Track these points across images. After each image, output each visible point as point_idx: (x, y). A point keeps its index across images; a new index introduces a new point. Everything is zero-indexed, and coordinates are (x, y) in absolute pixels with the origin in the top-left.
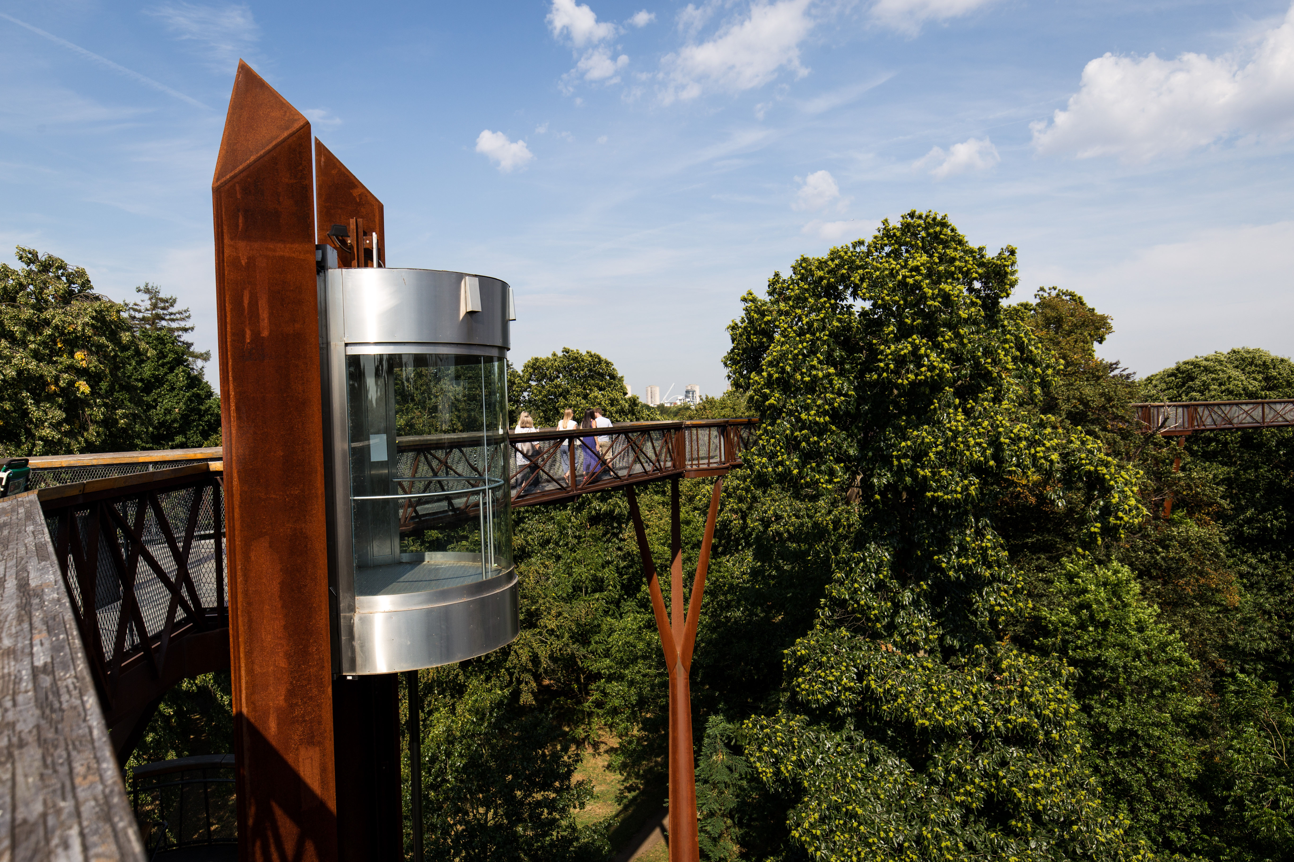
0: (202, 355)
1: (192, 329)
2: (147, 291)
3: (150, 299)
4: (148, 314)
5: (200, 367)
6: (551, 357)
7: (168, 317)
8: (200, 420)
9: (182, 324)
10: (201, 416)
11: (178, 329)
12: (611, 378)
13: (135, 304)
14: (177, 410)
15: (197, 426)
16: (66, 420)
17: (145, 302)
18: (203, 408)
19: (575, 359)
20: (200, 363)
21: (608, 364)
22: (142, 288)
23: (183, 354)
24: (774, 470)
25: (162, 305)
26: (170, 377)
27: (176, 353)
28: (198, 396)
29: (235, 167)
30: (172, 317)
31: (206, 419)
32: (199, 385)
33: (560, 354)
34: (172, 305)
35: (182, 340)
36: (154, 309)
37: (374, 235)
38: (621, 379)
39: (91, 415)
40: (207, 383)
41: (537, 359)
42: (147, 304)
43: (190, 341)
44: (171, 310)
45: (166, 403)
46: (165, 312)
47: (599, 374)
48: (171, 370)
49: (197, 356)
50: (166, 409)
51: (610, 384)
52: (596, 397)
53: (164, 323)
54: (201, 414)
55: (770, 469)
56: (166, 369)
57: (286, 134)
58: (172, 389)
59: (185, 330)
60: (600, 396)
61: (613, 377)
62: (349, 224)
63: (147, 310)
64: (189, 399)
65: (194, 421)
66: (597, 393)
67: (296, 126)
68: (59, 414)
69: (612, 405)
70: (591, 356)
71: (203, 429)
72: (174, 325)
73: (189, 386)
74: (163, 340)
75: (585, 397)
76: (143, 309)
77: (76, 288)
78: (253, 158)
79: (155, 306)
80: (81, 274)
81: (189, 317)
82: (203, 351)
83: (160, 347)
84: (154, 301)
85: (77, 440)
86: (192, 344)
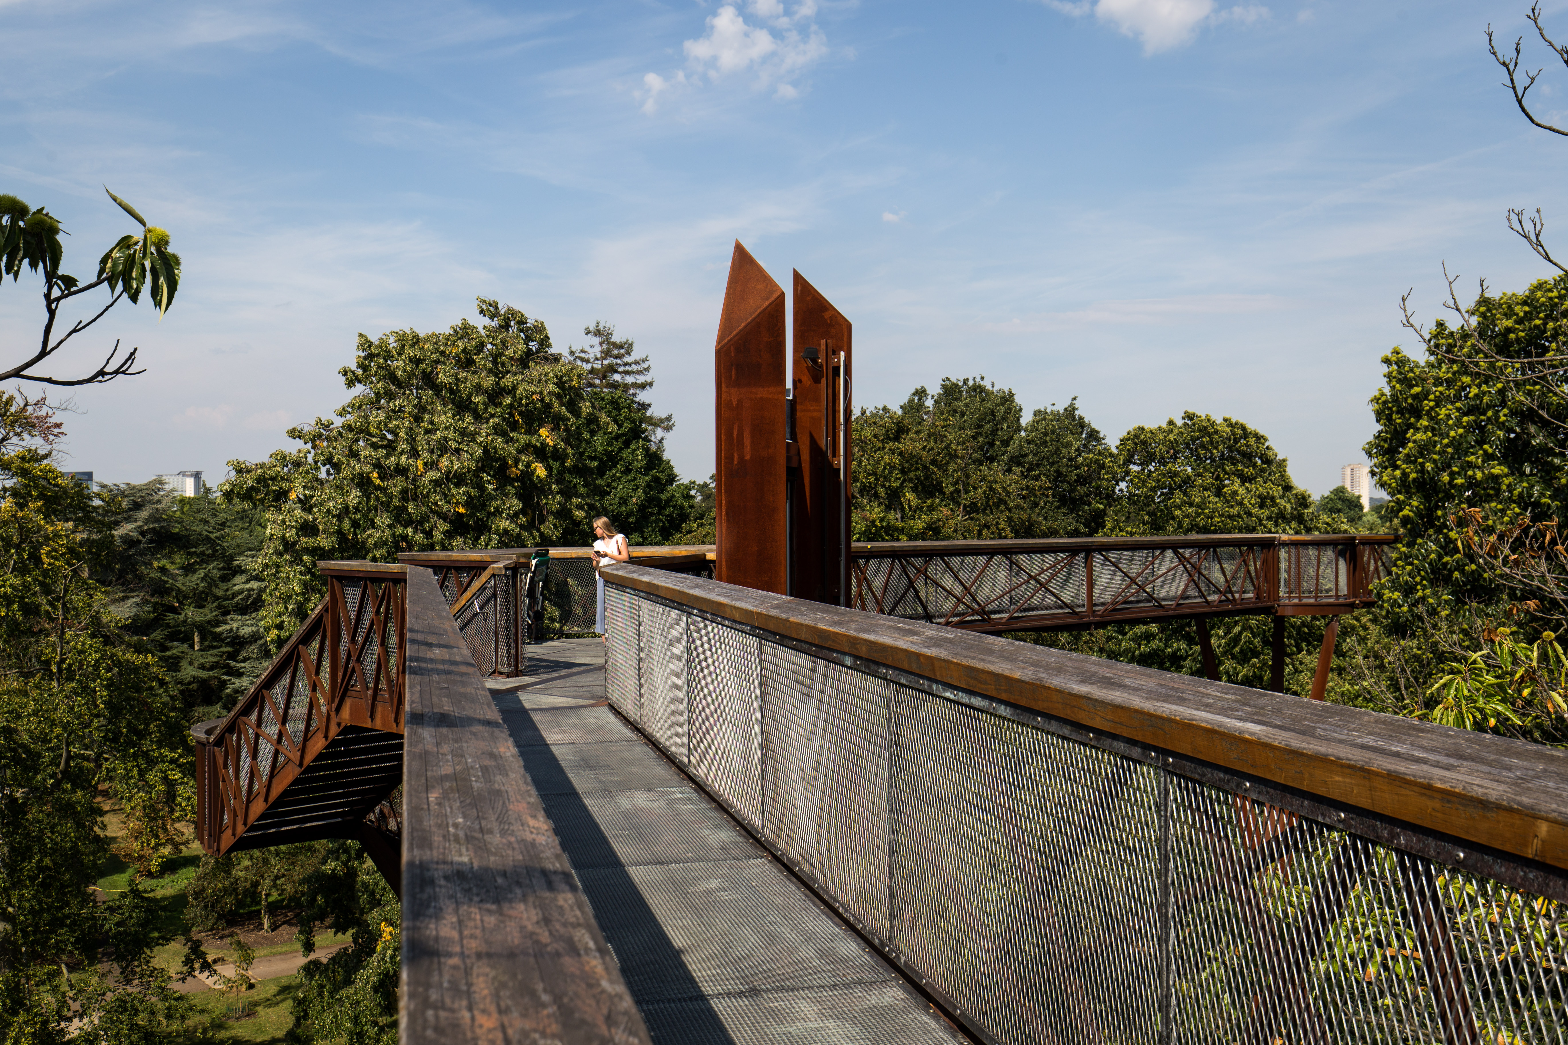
0: (662, 421)
1: (651, 384)
2: (598, 333)
3: (601, 344)
4: (598, 365)
5: (659, 438)
6: (1164, 425)
7: (621, 369)
8: (659, 513)
9: (641, 379)
10: (661, 509)
11: (635, 385)
12: (1263, 462)
13: (583, 351)
14: (634, 500)
15: (656, 522)
16: (523, 511)
17: (593, 348)
18: (664, 497)
19: (1204, 430)
20: (660, 433)
21: (1259, 438)
22: (591, 329)
23: (641, 423)
24: (1410, 610)
25: (616, 352)
26: (625, 454)
27: (633, 421)
28: (656, 479)
29: (730, 333)
30: (627, 368)
31: (667, 512)
32: (660, 465)
33: (1179, 422)
34: (628, 353)
35: (637, 400)
36: (604, 358)
37: (842, 354)
38: (1282, 464)
39: (546, 504)
40: (668, 462)
41: (1142, 429)
42: (597, 351)
43: (647, 402)
44: (627, 359)
45: (621, 489)
46: (619, 361)
47: (1244, 454)
48: (627, 444)
49: (657, 423)
50: (621, 498)
51: (1263, 471)
52: (1235, 493)
53: (617, 377)
54: (662, 506)
55: (1405, 609)
56: (619, 444)
57: (767, 304)
58: (628, 471)
59: (643, 386)
60: (1242, 491)
61: (1268, 461)
62: (820, 345)
63: (597, 359)
64: (648, 485)
65: (652, 514)
66: (1235, 485)
67: (775, 296)
68: (515, 504)
69: (1261, 507)
70: (1231, 425)
71: (664, 527)
72: (630, 379)
73: (648, 468)
74: (618, 404)
75: (1219, 493)
76: (591, 357)
77: (534, 346)
78: (743, 325)
79: (607, 354)
80: (540, 328)
81: (647, 369)
82: (664, 416)
83: (614, 413)
84: (605, 346)
85: (531, 534)
86: (649, 405)
